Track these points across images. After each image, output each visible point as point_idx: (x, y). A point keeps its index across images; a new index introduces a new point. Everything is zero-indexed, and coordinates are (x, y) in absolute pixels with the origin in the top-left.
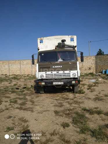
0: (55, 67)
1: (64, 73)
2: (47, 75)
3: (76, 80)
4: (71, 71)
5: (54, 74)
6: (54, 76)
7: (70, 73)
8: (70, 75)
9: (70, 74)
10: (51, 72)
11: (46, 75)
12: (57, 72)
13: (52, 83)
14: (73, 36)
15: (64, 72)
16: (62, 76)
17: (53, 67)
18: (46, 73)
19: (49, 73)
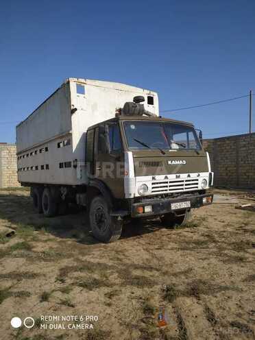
0: (173, 162)
1: (189, 179)
2: (157, 183)
4: (200, 174)
6: (168, 188)
7: (197, 178)
8: (197, 184)
9: (197, 180)
11: (152, 184)
12: (177, 177)
13: (169, 204)
14: (151, 93)
15: (189, 176)
16: (184, 186)
17: (170, 162)
18: (153, 178)
19: (160, 178)
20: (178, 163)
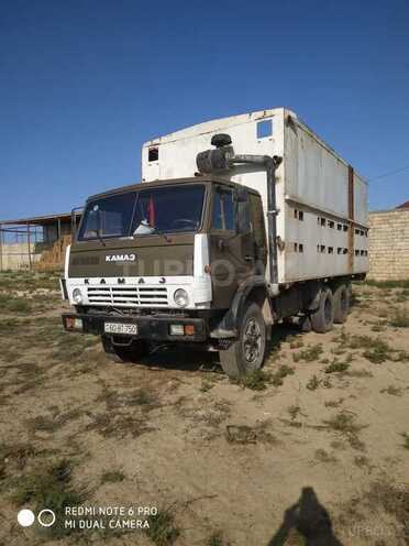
0: (114, 258)
2: (94, 289)
3: (191, 324)
4: (167, 278)
5: (113, 289)
6: (113, 298)
7: (162, 286)
8: (165, 296)
9: (164, 290)
10: (100, 279)
11: (89, 289)
12: (120, 282)
14: (268, 112)
16: (139, 299)
17: (108, 258)
18: (86, 282)
19: (95, 282)
20: (122, 258)
